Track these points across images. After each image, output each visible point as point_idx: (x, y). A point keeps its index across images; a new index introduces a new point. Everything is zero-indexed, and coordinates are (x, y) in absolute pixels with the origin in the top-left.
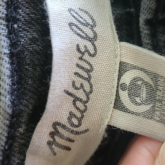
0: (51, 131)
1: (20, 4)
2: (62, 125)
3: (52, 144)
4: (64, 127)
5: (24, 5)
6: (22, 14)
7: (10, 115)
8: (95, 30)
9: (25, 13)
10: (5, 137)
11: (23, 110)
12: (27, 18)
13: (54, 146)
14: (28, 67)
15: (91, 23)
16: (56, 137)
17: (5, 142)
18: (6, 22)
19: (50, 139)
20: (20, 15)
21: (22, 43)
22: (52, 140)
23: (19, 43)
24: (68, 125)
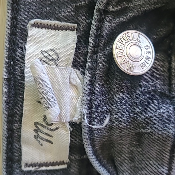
0: (34, 128)
1: (17, 48)
2: (40, 124)
3: (38, 137)
4: (42, 125)
5: (19, 48)
6: (18, 55)
7: (7, 115)
8: (57, 63)
9: (20, 54)
10: (6, 128)
11: (16, 113)
12: (21, 57)
13: (39, 139)
14: (19, 87)
15: (56, 59)
16: (39, 133)
17: (6, 132)
18: (8, 59)
19: (35, 134)
20: (17, 55)
21: (17, 72)
22: (37, 135)
23: (15, 73)
24: (44, 124)
